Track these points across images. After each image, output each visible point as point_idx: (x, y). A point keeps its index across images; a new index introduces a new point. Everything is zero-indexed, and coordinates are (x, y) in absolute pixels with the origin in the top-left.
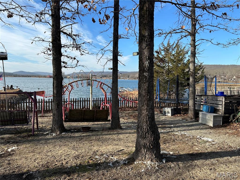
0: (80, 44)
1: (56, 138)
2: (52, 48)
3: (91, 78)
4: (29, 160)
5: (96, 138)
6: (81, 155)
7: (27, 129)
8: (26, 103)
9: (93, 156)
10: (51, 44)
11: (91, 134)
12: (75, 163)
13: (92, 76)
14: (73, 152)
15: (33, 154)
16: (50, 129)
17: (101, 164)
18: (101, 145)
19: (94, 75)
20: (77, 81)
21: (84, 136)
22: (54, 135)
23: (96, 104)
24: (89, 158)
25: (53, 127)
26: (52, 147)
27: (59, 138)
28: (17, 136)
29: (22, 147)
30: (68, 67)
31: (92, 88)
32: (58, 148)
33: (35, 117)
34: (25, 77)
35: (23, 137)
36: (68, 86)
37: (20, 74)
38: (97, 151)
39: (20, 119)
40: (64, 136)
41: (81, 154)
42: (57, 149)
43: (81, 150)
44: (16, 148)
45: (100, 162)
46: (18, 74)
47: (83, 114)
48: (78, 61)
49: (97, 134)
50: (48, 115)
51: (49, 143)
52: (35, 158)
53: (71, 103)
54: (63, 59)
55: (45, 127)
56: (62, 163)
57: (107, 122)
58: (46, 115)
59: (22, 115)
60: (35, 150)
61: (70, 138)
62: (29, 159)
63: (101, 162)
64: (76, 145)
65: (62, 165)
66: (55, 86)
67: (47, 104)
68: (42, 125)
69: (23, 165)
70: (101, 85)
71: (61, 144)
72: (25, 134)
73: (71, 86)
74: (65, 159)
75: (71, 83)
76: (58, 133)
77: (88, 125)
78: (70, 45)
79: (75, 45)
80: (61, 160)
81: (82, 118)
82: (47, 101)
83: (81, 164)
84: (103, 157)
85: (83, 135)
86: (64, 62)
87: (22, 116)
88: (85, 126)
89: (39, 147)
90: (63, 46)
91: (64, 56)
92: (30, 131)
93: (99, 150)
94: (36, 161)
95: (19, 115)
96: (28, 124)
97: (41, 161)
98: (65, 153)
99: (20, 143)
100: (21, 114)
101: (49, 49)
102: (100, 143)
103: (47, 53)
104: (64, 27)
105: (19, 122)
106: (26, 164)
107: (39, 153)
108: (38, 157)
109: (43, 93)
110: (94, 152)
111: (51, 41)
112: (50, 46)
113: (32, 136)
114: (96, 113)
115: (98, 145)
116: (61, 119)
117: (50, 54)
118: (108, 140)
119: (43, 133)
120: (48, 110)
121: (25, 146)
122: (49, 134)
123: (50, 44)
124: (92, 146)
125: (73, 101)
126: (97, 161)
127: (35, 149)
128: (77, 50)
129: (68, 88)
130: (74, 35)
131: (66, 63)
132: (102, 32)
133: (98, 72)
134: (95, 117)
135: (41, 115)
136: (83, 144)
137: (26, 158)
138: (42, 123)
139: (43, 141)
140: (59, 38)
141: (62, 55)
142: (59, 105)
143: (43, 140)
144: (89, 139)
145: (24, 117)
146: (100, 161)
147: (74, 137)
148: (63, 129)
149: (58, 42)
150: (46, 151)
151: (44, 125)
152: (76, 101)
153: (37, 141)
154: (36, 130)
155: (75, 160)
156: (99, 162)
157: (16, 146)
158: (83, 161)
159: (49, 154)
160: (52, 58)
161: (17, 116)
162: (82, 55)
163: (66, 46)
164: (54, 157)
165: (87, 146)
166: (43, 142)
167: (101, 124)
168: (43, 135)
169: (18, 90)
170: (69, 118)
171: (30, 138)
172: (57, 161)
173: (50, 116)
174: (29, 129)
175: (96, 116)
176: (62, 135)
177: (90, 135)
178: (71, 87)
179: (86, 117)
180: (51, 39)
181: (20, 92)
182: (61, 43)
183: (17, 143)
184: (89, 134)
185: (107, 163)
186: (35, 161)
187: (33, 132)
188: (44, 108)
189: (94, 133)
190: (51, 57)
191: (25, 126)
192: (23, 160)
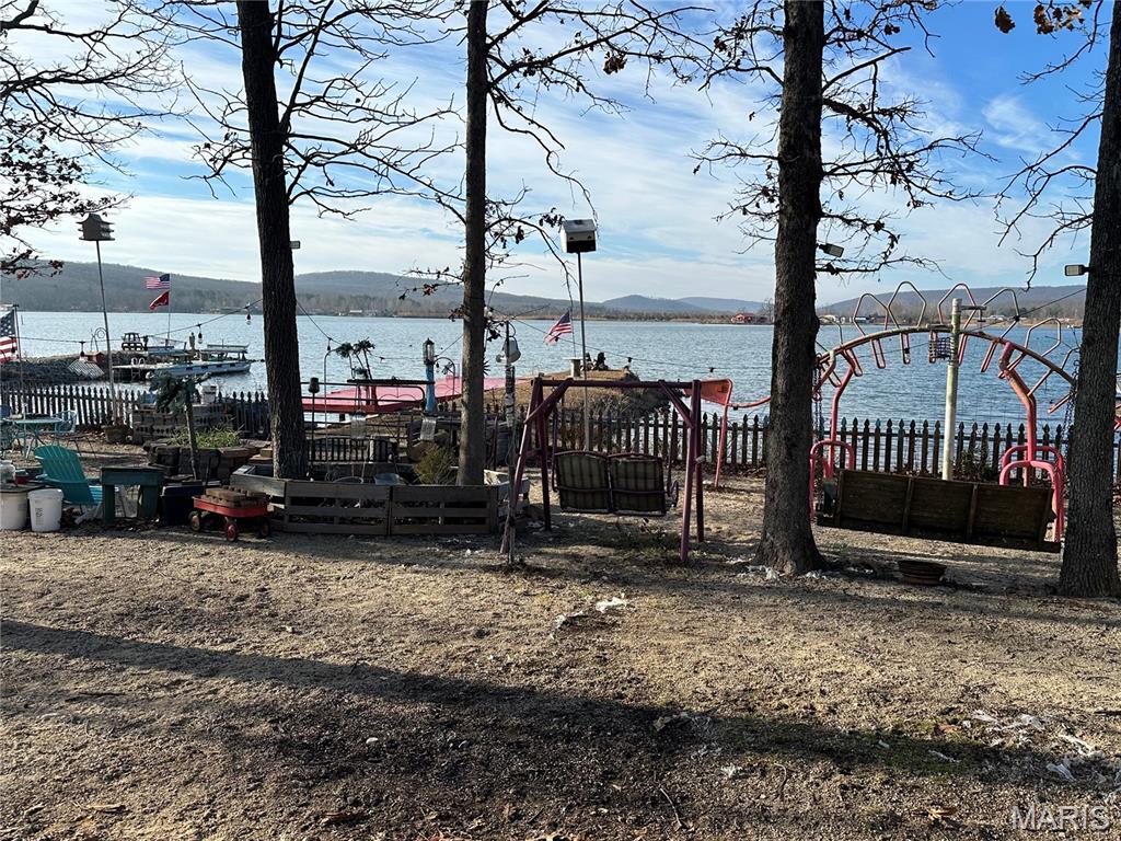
0: (913, 154)
1: (780, 591)
2: (777, 185)
3: (953, 323)
4: (674, 663)
5: (977, 627)
6: (901, 690)
7: (660, 534)
8: (656, 426)
9: (962, 705)
10: (776, 169)
11: (947, 601)
12: (869, 720)
13: (958, 311)
14: (861, 668)
15: (688, 640)
16: (751, 548)
17: (1006, 753)
18: (1002, 666)
19: (974, 304)
20: (878, 338)
21: (909, 604)
22: (770, 574)
23: (970, 456)
24: (943, 713)
25: (765, 539)
26: (763, 627)
27: (793, 592)
28: (626, 556)
29: (646, 602)
30: (845, 271)
31: (955, 371)
32: (791, 635)
33: (694, 490)
34: (645, 320)
35: (646, 564)
36: (834, 362)
37: (630, 308)
38: (984, 689)
39: (637, 489)
40: (813, 588)
41: (902, 684)
42: (788, 638)
43: (900, 668)
44: (625, 602)
45: (998, 746)
46: (622, 308)
47: (908, 500)
48: (894, 238)
49: (983, 604)
50: (738, 484)
51: (751, 607)
52: (695, 659)
53: (843, 438)
54: (825, 231)
55: (730, 534)
56: (812, 707)
57: (1033, 555)
58: (730, 484)
59: (645, 473)
60: (694, 624)
61: (843, 600)
62: (674, 660)
63: (1003, 743)
64: (875, 638)
65: (812, 714)
66: (781, 358)
67: (734, 437)
68: (717, 525)
69: (653, 676)
70: (1007, 357)
71: (804, 621)
72: (653, 553)
73: (848, 358)
74: (823, 693)
75: (850, 347)
76: (788, 569)
77: (930, 557)
78: (865, 162)
79: (885, 161)
80: (806, 692)
81: (902, 515)
82: (735, 424)
83: (901, 733)
84: (1015, 724)
85: (903, 597)
86: (827, 248)
87: (646, 478)
88: (913, 558)
89: (708, 614)
90: (827, 169)
91: (829, 216)
92: (673, 542)
93: (994, 685)
94: (702, 674)
95: (635, 472)
96: (664, 512)
97: (719, 674)
98: (822, 666)
99: (637, 584)
100: (640, 469)
101: (765, 191)
102: (997, 653)
103: (755, 210)
104: (839, 81)
105: (633, 501)
106: (664, 676)
107: (712, 641)
108: (709, 656)
109: (723, 388)
110: (967, 689)
111: (776, 156)
112: (770, 177)
113: (680, 565)
114: (978, 499)
115: (984, 658)
116: (802, 510)
117: (768, 216)
118: (1046, 646)
119: (721, 561)
120: (740, 465)
121: (654, 602)
122: (750, 568)
123: (769, 167)
124: (956, 657)
125: (855, 433)
126: (983, 734)
127: (693, 619)
128: (894, 182)
129: (831, 370)
130: (883, 112)
131: (839, 251)
132: (1036, 77)
133: (996, 289)
134: (971, 518)
135: (710, 483)
136: (908, 641)
137: (661, 653)
138: (717, 518)
139: (723, 594)
140: (811, 137)
141: (823, 215)
142: (794, 445)
143: (725, 591)
144: (937, 622)
145: (651, 485)
146: (1000, 740)
147: (864, 601)
148: (809, 557)
149: (808, 153)
150: (738, 636)
151: (725, 527)
152: (866, 434)
153: (702, 590)
154: (694, 541)
155: (870, 707)
156: (996, 742)
157: (623, 595)
158: (908, 717)
159: (753, 653)
160: (775, 234)
161: (626, 478)
162: (917, 204)
163: (841, 171)
164: (775, 670)
165: (928, 654)
166: (726, 596)
167: (1002, 559)
168: (721, 567)
169: (622, 375)
170: (842, 511)
171: (674, 574)
172: (786, 690)
173: (748, 492)
174: (666, 534)
175: (976, 517)
176: (804, 581)
177: (940, 604)
178: (849, 367)
179: (926, 514)
180: (777, 142)
181: (629, 382)
182: (820, 159)
183: (626, 583)
184: (938, 599)
185: (1042, 759)
186: (695, 672)
187: (685, 549)
188: (724, 456)
189: (962, 598)
190: (772, 228)
191: (652, 522)
192: (652, 655)
